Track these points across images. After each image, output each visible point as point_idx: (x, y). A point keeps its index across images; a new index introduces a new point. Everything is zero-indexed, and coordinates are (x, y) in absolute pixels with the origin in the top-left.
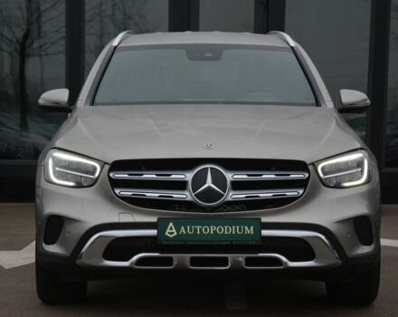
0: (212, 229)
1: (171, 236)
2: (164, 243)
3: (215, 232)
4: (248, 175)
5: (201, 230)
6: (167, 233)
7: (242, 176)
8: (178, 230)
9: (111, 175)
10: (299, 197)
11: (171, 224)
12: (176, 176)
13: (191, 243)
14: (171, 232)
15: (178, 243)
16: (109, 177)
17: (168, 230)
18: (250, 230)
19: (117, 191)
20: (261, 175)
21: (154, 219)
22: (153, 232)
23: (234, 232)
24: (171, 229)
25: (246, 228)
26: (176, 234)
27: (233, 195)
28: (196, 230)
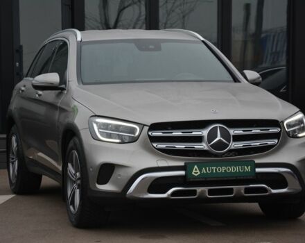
0: (223, 169)
1: (196, 175)
2: (191, 180)
3: (225, 171)
6: (193, 173)
8: (201, 170)
9: (150, 133)
10: (275, 145)
11: (196, 167)
12: (196, 133)
13: (210, 179)
14: (196, 172)
15: (201, 179)
16: (149, 135)
17: (194, 171)
18: (248, 169)
19: (155, 145)
20: (251, 131)
21: (182, 164)
23: (238, 171)
24: (196, 170)
25: (246, 167)
26: (199, 173)
28: (212, 170)
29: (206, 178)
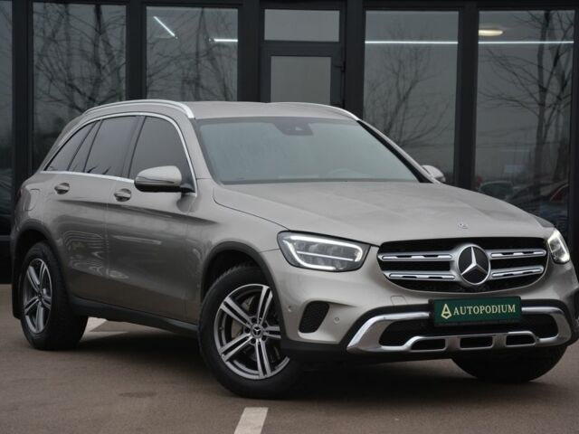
0: (481, 309)
1: (446, 318)
2: (440, 325)
3: (484, 311)
4: (503, 254)
5: (472, 310)
6: (443, 315)
7: (499, 255)
8: (452, 311)
9: (380, 257)
10: (541, 275)
11: (446, 306)
12: (442, 257)
13: (464, 324)
14: (446, 313)
15: (454, 324)
16: (379, 260)
17: (444, 312)
18: (512, 309)
19: (387, 274)
20: (513, 253)
21: (425, 301)
22: (426, 314)
23: (499, 311)
24: (446, 310)
25: (509, 306)
26: (450, 315)
27: (493, 274)
28: (467, 311)
29: (459, 322)
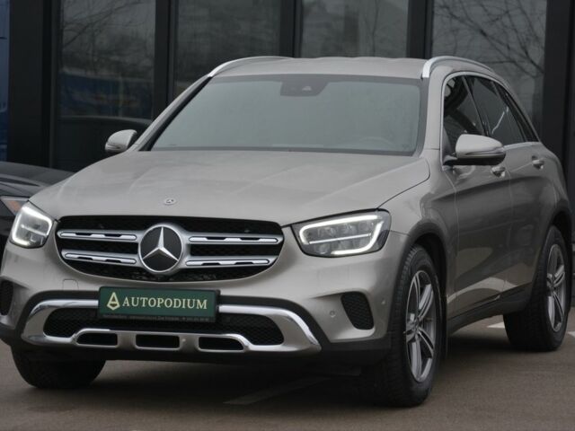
0: (159, 302)
1: (113, 308)
2: (105, 316)
3: (163, 305)
4: (209, 238)
5: (147, 302)
6: (109, 305)
7: (201, 239)
8: (121, 301)
10: (269, 267)
11: (114, 294)
12: (127, 237)
14: (113, 303)
15: (121, 317)
16: (57, 236)
17: (110, 302)
18: (202, 305)
19: (64, 253)
20: (223, 238)
22: (95, 303)
23: (184, 307)
24: (114, 300)
25: (199, 301)
26: (118, 306)
27: (188, 262)
28: (141, 302)
